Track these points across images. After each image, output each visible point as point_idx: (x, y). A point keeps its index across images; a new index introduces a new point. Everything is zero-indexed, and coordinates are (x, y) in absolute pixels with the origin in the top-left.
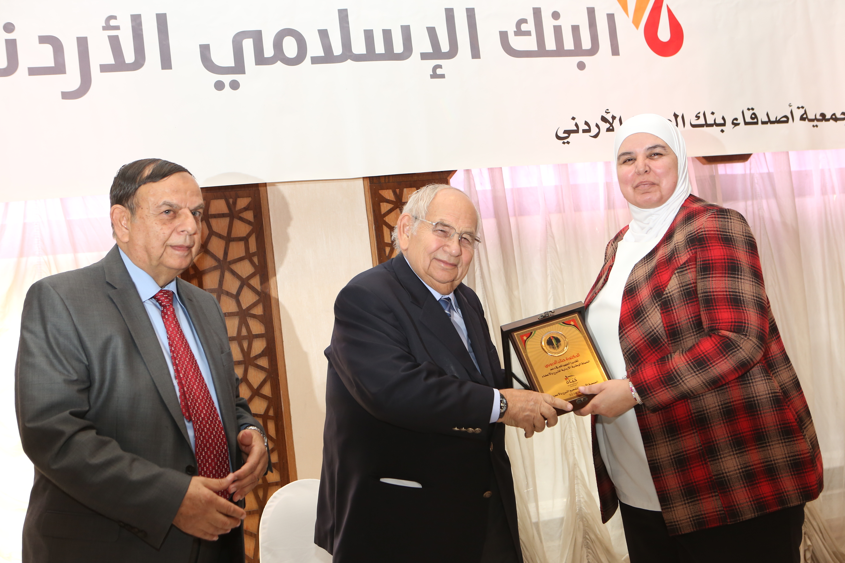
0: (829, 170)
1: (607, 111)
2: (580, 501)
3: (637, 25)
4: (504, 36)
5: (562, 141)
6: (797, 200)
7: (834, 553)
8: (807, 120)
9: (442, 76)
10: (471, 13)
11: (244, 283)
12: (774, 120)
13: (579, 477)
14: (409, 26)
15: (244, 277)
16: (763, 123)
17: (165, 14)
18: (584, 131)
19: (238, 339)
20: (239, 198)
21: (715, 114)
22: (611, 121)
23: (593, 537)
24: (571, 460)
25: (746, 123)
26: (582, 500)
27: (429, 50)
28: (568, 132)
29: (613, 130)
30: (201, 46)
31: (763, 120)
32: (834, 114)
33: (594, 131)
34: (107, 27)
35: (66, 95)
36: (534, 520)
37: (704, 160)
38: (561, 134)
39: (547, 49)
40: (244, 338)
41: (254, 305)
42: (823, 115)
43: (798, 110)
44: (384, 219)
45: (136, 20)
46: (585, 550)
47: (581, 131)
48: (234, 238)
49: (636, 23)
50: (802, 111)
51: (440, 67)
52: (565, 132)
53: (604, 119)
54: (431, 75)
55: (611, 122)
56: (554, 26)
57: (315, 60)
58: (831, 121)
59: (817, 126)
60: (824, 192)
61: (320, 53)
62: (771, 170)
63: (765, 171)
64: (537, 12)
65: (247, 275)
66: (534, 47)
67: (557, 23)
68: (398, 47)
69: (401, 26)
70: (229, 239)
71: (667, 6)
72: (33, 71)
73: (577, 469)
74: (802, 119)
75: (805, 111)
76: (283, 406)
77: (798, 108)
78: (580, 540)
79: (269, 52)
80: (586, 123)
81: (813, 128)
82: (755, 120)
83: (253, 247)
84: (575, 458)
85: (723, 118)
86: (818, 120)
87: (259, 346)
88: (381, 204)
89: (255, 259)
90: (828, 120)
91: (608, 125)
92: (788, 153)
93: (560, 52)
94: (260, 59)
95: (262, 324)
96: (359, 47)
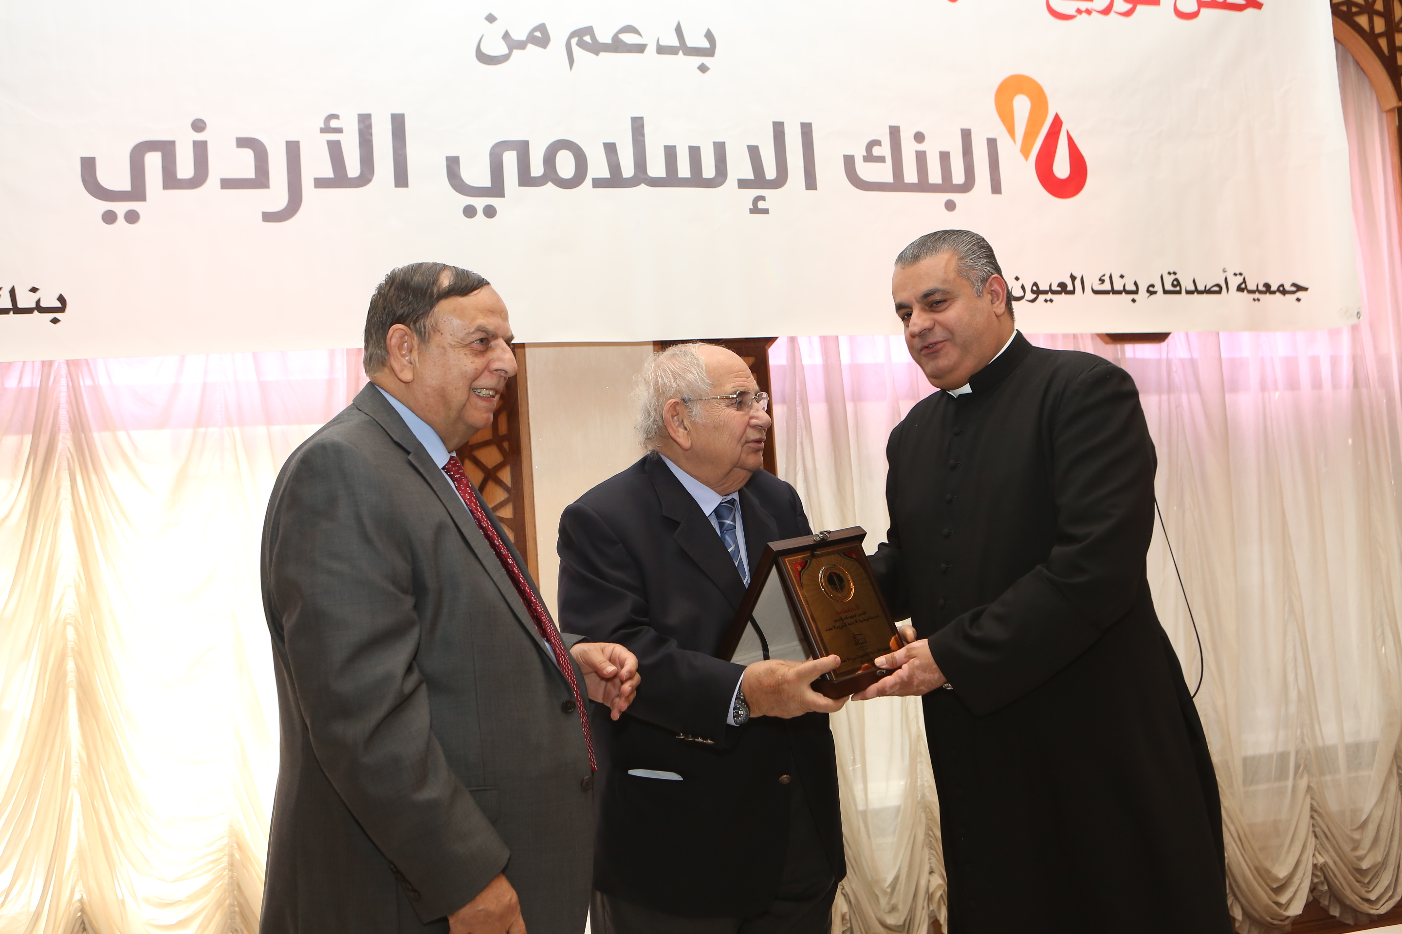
0: (1272, 359)
2: (923, 785)
3: (1026, 155)
4: (849, 161)
6: (1227, 396)
7: (1257, 869)
8: (1245, 291)
9: (766, 211)
10: (807, 130)
11: (490, 474)
12: (1203, 289)
14: (724, 143)
15: (490, 467)
16: (1188, 292)
17: (403, 115)
21: (1124, 278)
24: (914, 731)
25: (1166, 292)
26: (926, 784)
27: (750, 175)
30: (448, 159)
31: (1188, 289)
32: (1282, 285)
34: (326, 129)
35: (268, 217)
36: (861, 807)
37: (1107, 338)
39: (906, 182)
41: (502, 505)
42: (1267, 286)
43: (1234, 277)
45: (365, 122)
46: (926, 850)
49: (1026, 152)
50: (1239, 280)
51: (763, 198)
54: (750, 209)
56: (917, 152)
57: (598, 183)
58: (1278, 294)
59: (1258, 300)
60: (1263, 388)
61: (606, 174)
62: (1196, 355)
63: (1187, 355)
64: (895, 133)
65: (494, 465)
66: (889, 178)
67: (921, 147)
68: (709, 171)
69: (714, 143)
71: (1068, 132)
72: (227, 184)
74: (1240, 289)
75: (1244, 279)
77: (1235, 274)
79: (537, 169)
81: (1253, 302)
82: (1178, 288)
83: (504, 427)
85: (1136, 284)
86: (1261, 292)
89: (506, 445)
90: (1274, 292)
92: (1218, 334)
93: (923, 186)
94: (526, 179)
95: (511, 530)
96: (656, 168)
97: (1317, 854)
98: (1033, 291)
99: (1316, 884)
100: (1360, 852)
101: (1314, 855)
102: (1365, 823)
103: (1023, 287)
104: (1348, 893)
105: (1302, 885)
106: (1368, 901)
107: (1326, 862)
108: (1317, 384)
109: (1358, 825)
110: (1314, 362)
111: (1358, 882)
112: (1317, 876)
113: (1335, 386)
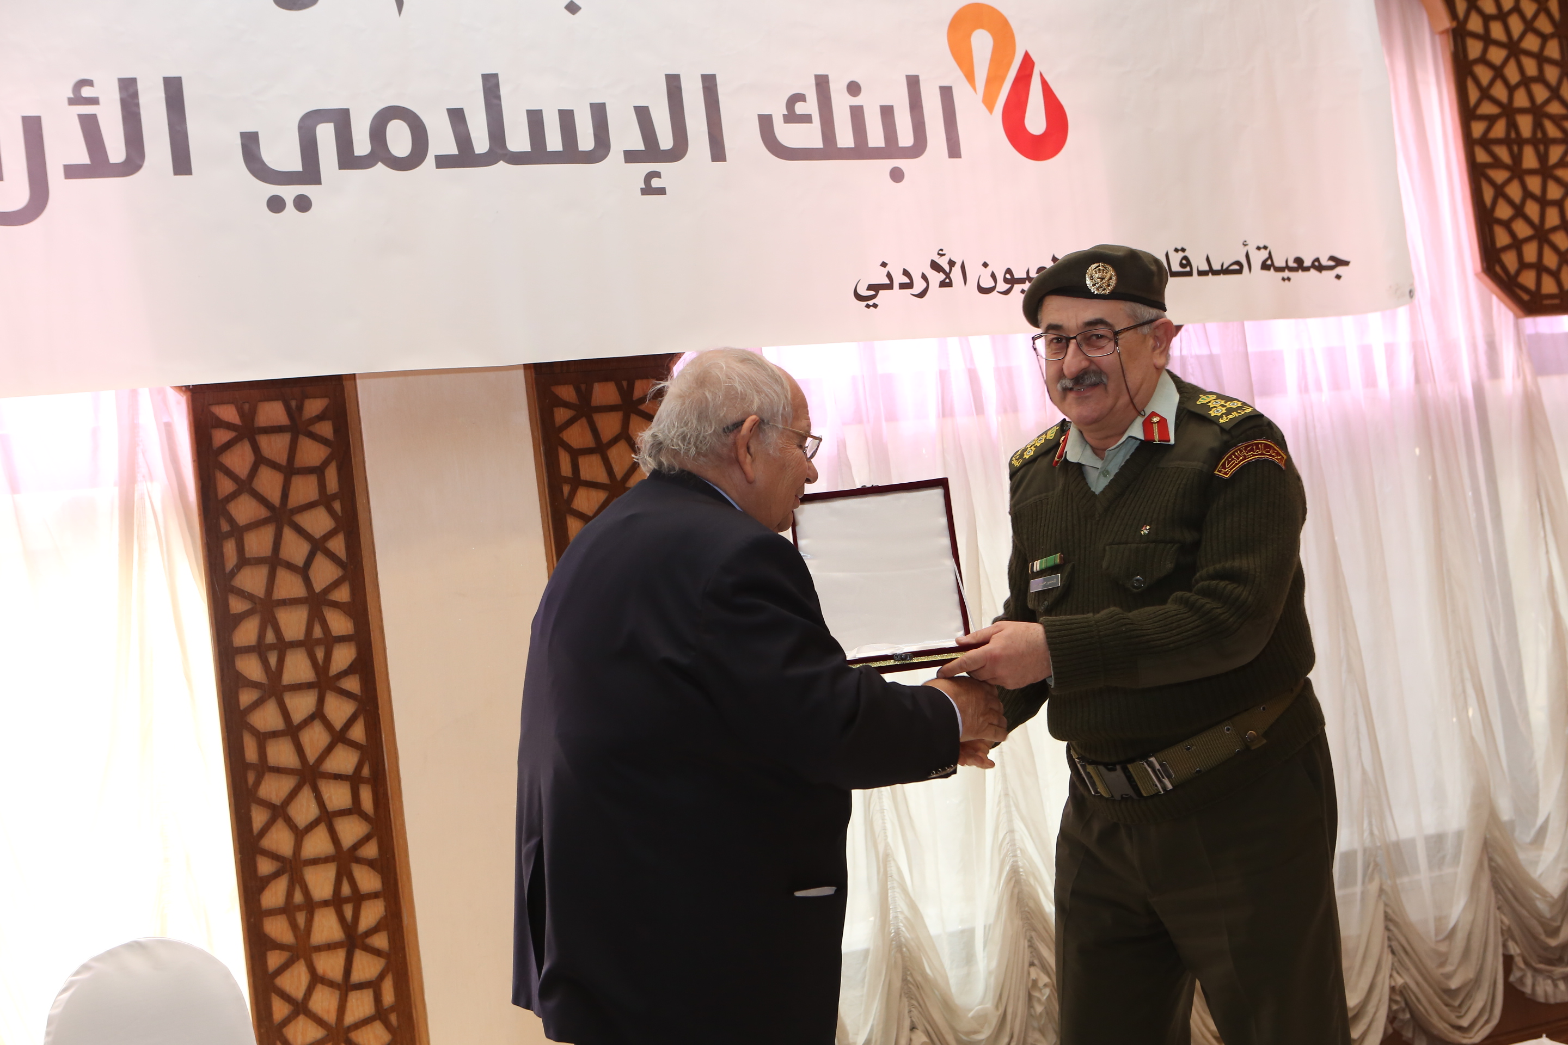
0: (1312, 350)
1: (940, 252)
2: (897, 917)
3: (990, 106)
4: (766, 122)
5: (865, 303)
8: (1272, 269)
9: (662, 191)
10: (709, 84)
11: (318, 546)
12: (1219, 268)
13: (896, 876)
14: (604, 104)
15: (317, 536)
16: (1201, 273)
17: (179, 78)
18: (903, 286)
19: (307, 644)
20: (307, 397)
22: (947, 268)
23: (919, 978)
24: (881, 848)
26: (901, 917)
27: (638, 144)
28: (876, 288)
29: (950, 285)
30: (243, 135)
31: (1201, 269)
32: (1317, 260)
33: (919, 285)
34: (76, 100)
35: (4, 219)
38: (863, 292)
39: (839, 146)
40: (318, 642)
41: (336, 584)
42: (1299, 261)
43: (1257, 251)
44: (561, 435)
45: (128, 89)
46: (905, 1000)
47: (896, 286)
48: (298, 469)
49: (989, 103)
50: (1264, 254)
51: (657, 174)
52: (870, 287)
53: (935, 266)
54: (641, 189)
55: (948, 271)
56: (851, 107)
57: (443, 162)
58: (1312, 271)
59: (1289, 279)
60: (1304, 389)
61: (453, 150)
62: (1216, 350)
63: (1205, 351)
64: (822, 83)
65: (322, 534)
66: (816, 142)
67: (856, 101)
68: (586, 141)
69: (591, 104)
70: (290, 470)
71: (1041, 75)
73: (892, 864)
74: (1265, 267)
75: (1270, 253)
76: (386, 761)
77: (1259, 248)
78: (897, 984)
79: (362, 146)
80: (906, 273)
81: (1282, 282)
82: (1188, 269)
83: (332, 483)
84: (887, 845)
86: (1291, 269)
87: (343, 657)
88: (555, 410)
90: (1307, 269)
91: (942, 276)
92: (1242, 323)
93: (861, 151)
94: (348, 160)
95: (349, 618)
96: (518, 140)
97: (1395, 975)
98: (1006, 280)
99: (1396, 1012)
100: (1448, 969)
101: (1391, 976)
102: (1454, 930)
103: (993, 276)
104: (1435, 1020)
105: (1378, 1015)
106: (1460, 1028)
107: (1406, 983)
108: (1370, 381)
109: (1445, 934)
110: (1366, 353)
111: (1447, 1005)
112: (1396, 1002)
113: (1392, 383)
